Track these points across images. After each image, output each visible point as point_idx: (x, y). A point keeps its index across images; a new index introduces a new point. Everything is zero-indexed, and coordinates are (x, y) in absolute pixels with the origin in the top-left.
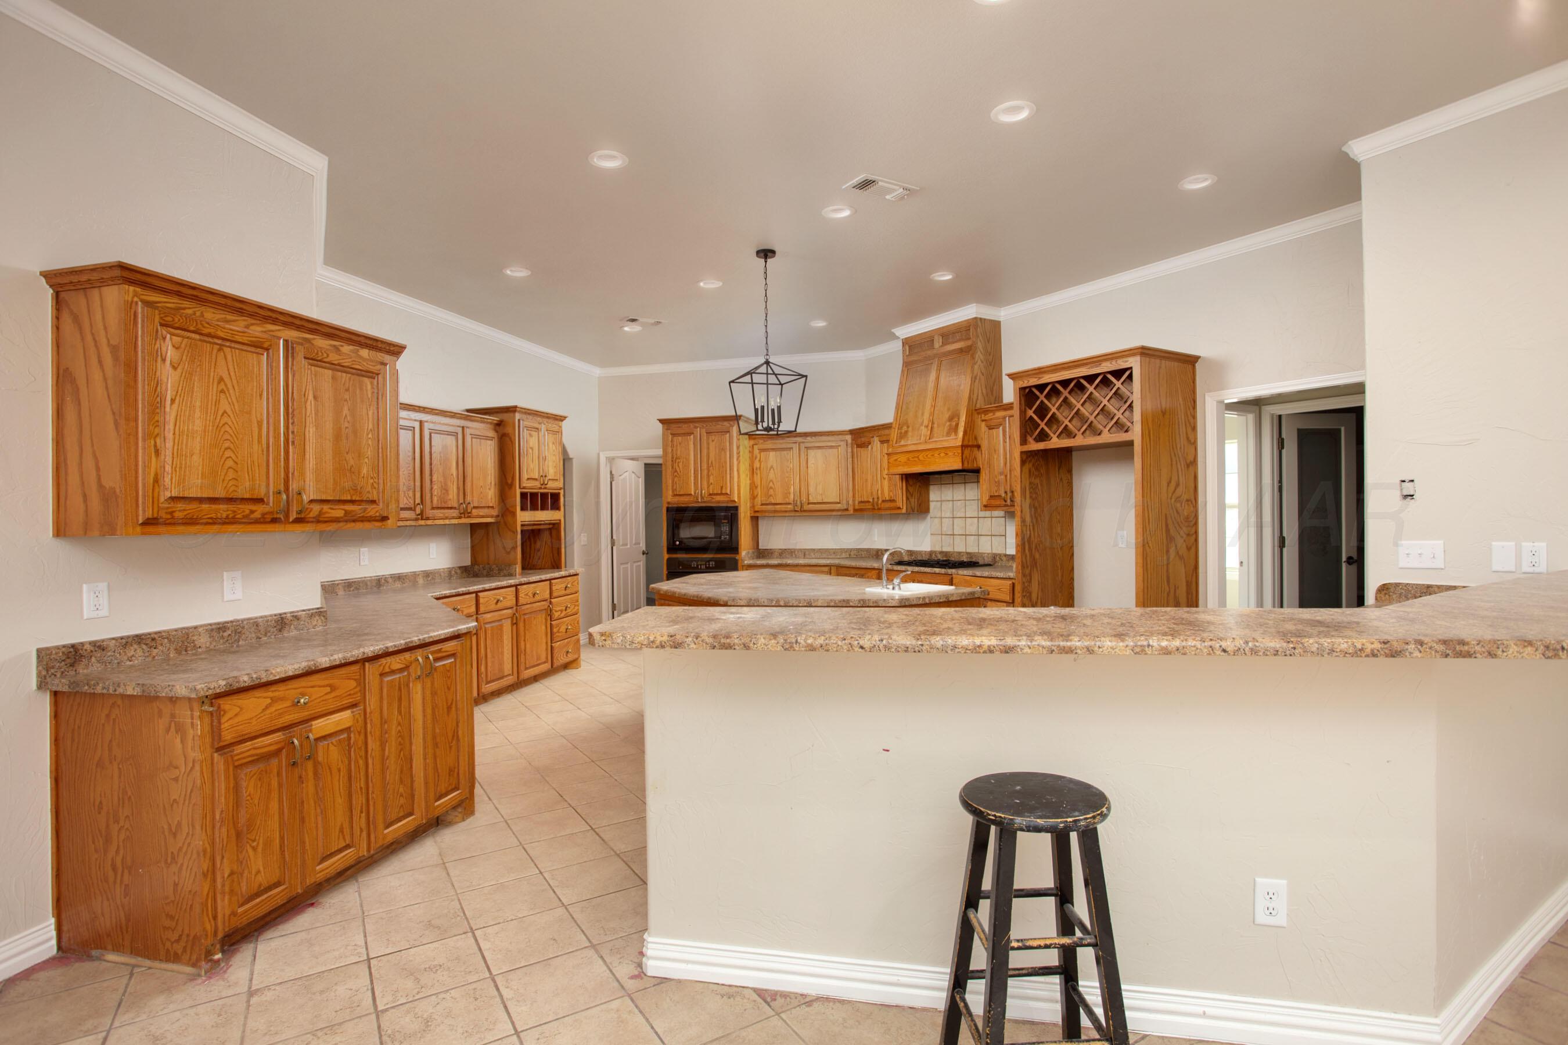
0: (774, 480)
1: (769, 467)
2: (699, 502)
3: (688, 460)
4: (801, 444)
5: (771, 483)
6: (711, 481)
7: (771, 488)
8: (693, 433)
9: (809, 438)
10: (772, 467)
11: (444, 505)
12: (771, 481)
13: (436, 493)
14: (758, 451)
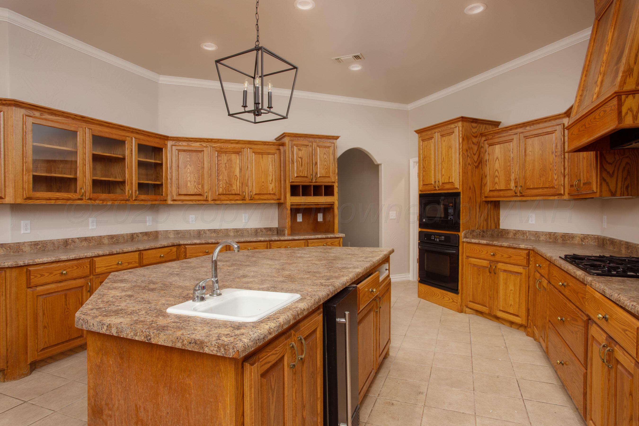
0: (499, 170)
1: (495, 158)
2: (436, 190)
3: (430, 158)
4: (521, 134)
5: (497, 172)
6: (443, 173)
7: (497, 176)
8: (433, 137)
9: (528, 128)
10: (497, 158)
11: (227, 193)
12: (497, 170)
13: (221, 186)
14: (487, 145)
